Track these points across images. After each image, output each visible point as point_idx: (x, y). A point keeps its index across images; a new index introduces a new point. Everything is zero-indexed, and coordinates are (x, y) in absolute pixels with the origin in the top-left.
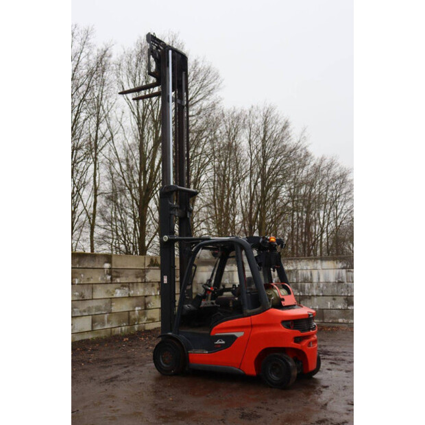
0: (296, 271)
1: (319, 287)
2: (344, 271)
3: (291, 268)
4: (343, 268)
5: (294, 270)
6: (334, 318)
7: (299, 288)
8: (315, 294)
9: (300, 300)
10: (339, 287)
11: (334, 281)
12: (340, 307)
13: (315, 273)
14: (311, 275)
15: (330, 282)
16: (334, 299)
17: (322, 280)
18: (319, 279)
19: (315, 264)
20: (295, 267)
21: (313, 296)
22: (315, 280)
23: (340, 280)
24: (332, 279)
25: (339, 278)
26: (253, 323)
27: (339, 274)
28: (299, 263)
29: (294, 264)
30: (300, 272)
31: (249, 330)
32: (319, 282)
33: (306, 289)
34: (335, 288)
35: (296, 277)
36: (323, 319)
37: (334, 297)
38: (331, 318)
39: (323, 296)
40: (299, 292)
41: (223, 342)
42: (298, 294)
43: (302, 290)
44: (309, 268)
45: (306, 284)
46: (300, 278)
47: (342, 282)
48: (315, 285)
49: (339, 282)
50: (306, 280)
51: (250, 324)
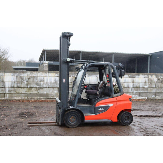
0: (37, 77)
1: (47, 84)
3: (35, 76)
4: (57, 77)
5: (36, 76)
6: (53, 97)
7: (38, 84)
8: (45, 87)
9: (38, 90)
10: (56, 84)
11: (54, 81)
12: (55, 92)
13: (45, 78)
14: (44, 79)
15: (52, 82)
16: (53, 89)
17: (48, 81)
18: (47, 80)
19: (46, 74)
20: (36, 75)
21: (44, 88)
22: (45, 81)
23: (56, 81)
24: (53, 81)
25: (56, 80)
26: (118, 100)
27: (56, 79)
28: (38, 74)
29: (36, 74)
30: (38, 77)
31: (116, 103)
32: (47, 82)
33: (41, 85)
34: (54, 84)
35: (37, 79)
36: (48, 97)
37: (53, 88)
38: (51, 97)
39: (49, 87)
40: (38, 86)
41: (103, 109)
42: (37, 87)
43: (39, 85)
44: (43, 76)
45: (41, 83)
46: (38, 80)
47: (57, 82)
48: (45, 83)
50: (41, 81)
51: (116, 100)
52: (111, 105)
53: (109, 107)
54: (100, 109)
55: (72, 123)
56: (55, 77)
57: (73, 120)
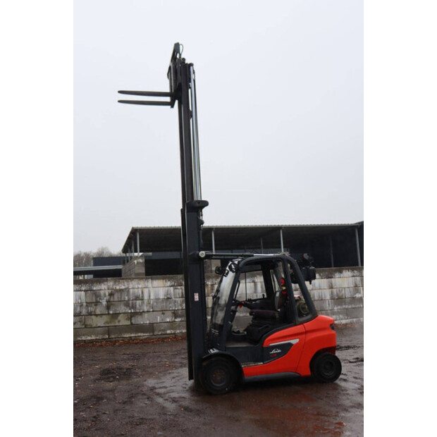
0: (127, 290)
1: (150, 303)
2: (172, 288)
3: (123, 287)
4: (171, 286)
5: (125, 289)
6: (163, 330)
7: (131, 305)
8: (146, 310)
9: (131, 317)
10: (168, 303)
12: (168, 320)
13: (146, 291)
14: (142, 293)
15: (159, 299)
16: (163, 314)
17: (152, 297)
18: (150, 296)
19: (146, 283)
20: (127, 286)
21: (144, 312)
22: (146, 297)
23: (169, 296)
24: (162, 296)
26: (307, 329)
27: (168, 291)
28: (130, 283)
29: (126, 283)
30: (131, 290)
31: (304, 336)
32: (149, 299)
33: (138, 306)
34: (164, 304)
35: (128, 295)
36: (153, 332)
37: (163, 312)
38: (160, 331)
39: (153, 311)
40: (130, 309)
41: (279, 351)
42: (130, 311)
43: (134, 307)
44: (140, 286)
45: (138, 302)
46: (131, 296)
47: (171, 298)
48: (146, 301)
49: (168, 298)
50: (137, 298)
51: (304, 330)
52: (294, 341)
53: (290, 345)
54: (274, 352)
55: (217, 385)
56: (167, 288)
57: (219, 379)
